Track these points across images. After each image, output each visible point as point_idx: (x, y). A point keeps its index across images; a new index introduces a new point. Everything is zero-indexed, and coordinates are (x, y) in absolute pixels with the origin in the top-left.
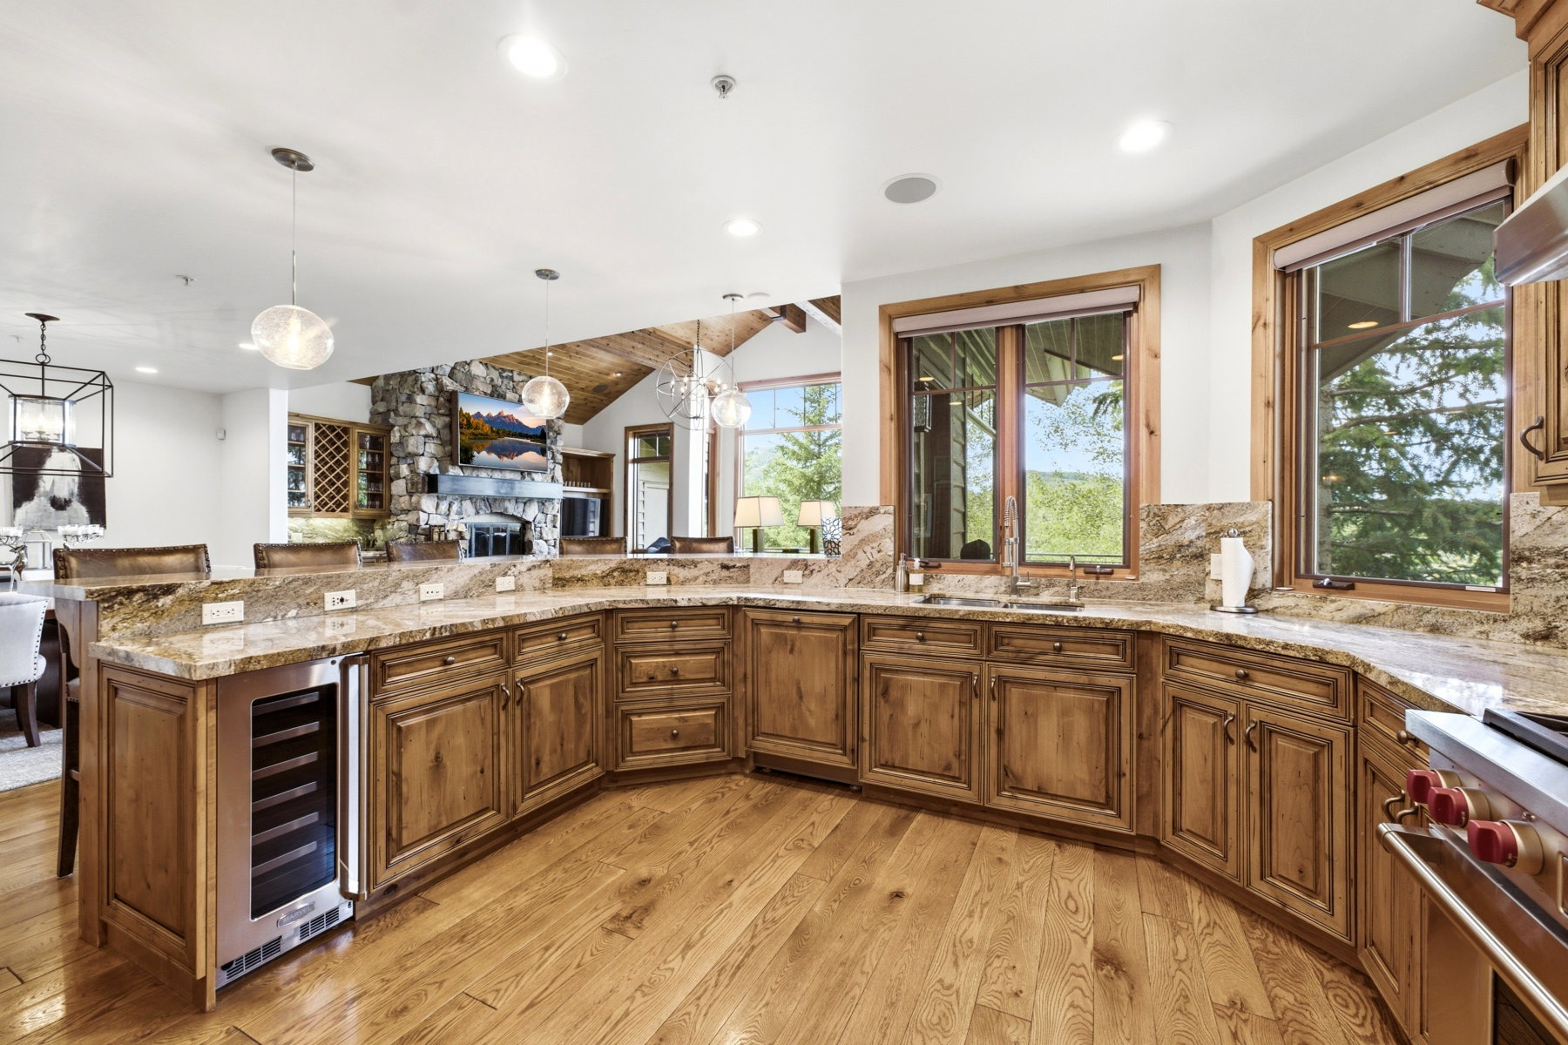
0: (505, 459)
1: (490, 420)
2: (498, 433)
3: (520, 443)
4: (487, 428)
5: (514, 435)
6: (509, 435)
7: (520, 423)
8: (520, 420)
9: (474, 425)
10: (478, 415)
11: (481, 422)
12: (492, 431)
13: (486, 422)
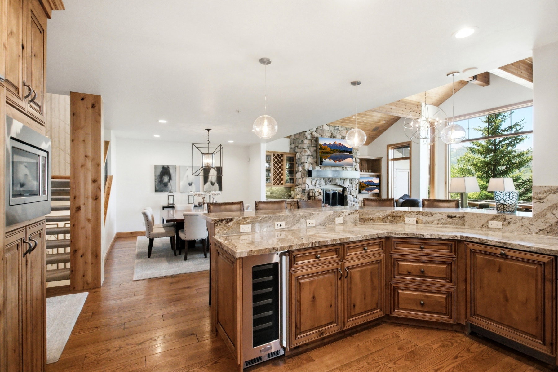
0: (337, 162)
1: (330, 145)
2: (334, 151)
3: (344, 154)
4: (329, 149)
5: (342, 151)
6: (339, 152)
7: (345, 146)
8: (344, 145)
9: (323, 148)
10: (325, 144)
11: (326, 147)
12: (331, 150)
13: (329, 147)
